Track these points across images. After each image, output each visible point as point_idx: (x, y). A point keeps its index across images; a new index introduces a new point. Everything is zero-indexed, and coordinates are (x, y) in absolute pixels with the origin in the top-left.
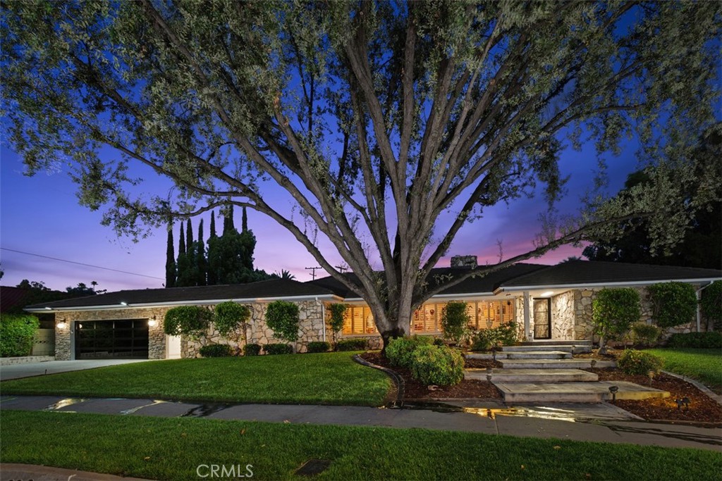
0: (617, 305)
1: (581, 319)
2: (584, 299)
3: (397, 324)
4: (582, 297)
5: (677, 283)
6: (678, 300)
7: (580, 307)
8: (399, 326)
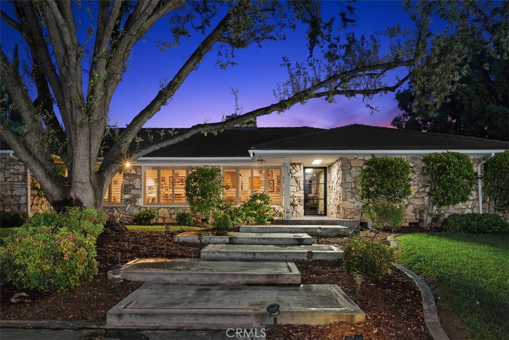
0: (383, 177)
1: (349, 193)
2: (353, 169)
3: (70, 192)
4: (351, 167)
5: (453, 154)
6: (452, 174)
7: (349, 179)
8: (72, 195)
